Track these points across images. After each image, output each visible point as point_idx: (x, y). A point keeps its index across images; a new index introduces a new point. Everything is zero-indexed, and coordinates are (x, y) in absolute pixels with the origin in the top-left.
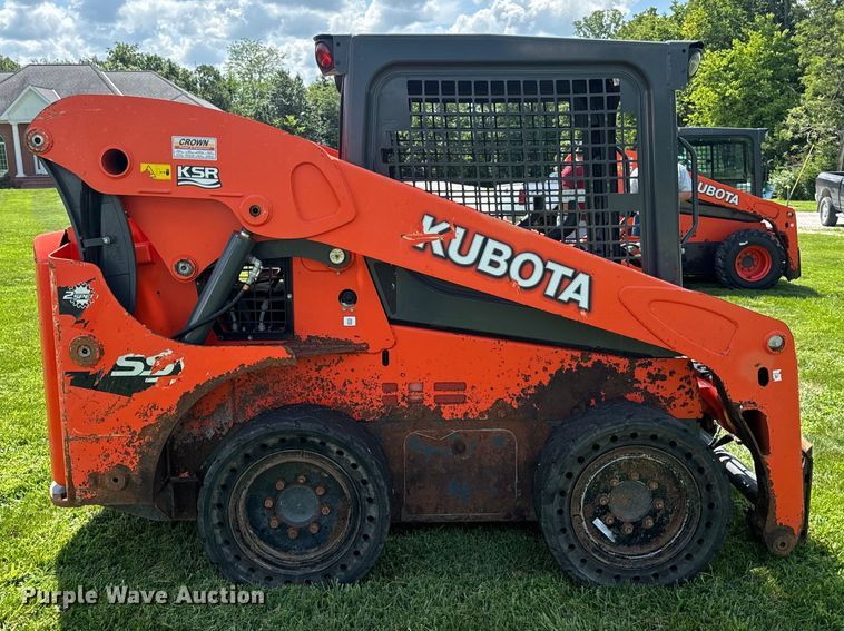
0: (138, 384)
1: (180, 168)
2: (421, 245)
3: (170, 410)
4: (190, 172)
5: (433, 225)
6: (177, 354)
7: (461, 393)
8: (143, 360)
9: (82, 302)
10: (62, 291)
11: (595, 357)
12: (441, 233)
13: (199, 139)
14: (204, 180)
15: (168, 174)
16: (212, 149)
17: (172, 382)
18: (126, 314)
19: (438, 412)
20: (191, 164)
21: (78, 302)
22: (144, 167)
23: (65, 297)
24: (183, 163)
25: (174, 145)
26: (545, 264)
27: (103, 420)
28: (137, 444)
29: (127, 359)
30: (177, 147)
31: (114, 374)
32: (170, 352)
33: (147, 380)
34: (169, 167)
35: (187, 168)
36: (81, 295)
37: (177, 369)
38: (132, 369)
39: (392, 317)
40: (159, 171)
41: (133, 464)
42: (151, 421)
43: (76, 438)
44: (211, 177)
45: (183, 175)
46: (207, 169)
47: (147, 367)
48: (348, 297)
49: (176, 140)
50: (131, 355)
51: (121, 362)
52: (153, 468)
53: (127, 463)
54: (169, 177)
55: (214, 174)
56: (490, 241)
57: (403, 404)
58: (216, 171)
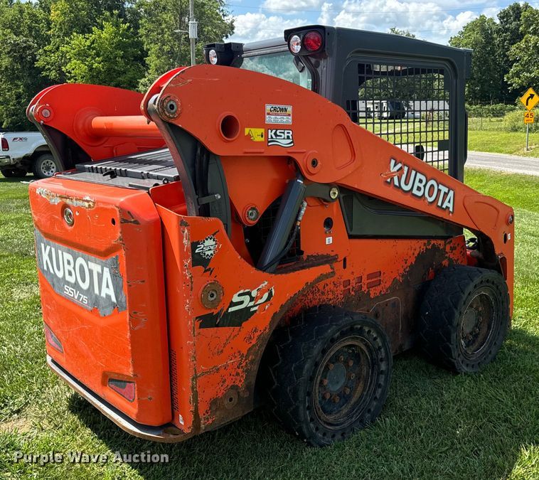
0: (246, 314)
1: (270, 131)
2: (389, 180)
3: (265, 330)
4: (275, 134)
5: (395, 165)
6: (270, 284)
7: (379, 278)
8: (249, 294)
9: (209, 253)
10: (194, 246)
11: (433, 242)
12: (398, 171)
13: (282, 107)
14: (284, 141)
15: (262, 136)
16: (289, 115)
17: (267, 307)
18: (239, 257)
19: (368, 294)
20: (276, 127)
21: (207, 253)
22: (247, 131)
23: (197, 251)
24: (272, 127)
25: (267, 112)
26: (438, 186)
27: (222, 351)
28: (244, 364)
29: (239, 295)
30: (268, 114)
31: (231, 310)
32: (266, 283)
33: (252, 310)
34: (262, 130)
35: (274, 131)
36: (208, 247)
37: (270, 295)
38: (242, 303)
39: (351, 233)
40: (256, 134)
41: (241, 382)
42: (254, 342)
43: (203, 374)
44: (288, 138)
45: (272, 137)
46: (286, 131)
47: (252, 299)
48: (328, 223)
49: (268, 107)
50: (242, 292)
51: (236, 299)
52: (253, 381)
53: (237, 383)
54: (263, 139)
55: (290, 135)
56: (418, 174)
57: (353, 293)
58: (291, 133)
